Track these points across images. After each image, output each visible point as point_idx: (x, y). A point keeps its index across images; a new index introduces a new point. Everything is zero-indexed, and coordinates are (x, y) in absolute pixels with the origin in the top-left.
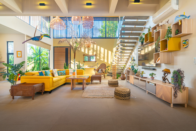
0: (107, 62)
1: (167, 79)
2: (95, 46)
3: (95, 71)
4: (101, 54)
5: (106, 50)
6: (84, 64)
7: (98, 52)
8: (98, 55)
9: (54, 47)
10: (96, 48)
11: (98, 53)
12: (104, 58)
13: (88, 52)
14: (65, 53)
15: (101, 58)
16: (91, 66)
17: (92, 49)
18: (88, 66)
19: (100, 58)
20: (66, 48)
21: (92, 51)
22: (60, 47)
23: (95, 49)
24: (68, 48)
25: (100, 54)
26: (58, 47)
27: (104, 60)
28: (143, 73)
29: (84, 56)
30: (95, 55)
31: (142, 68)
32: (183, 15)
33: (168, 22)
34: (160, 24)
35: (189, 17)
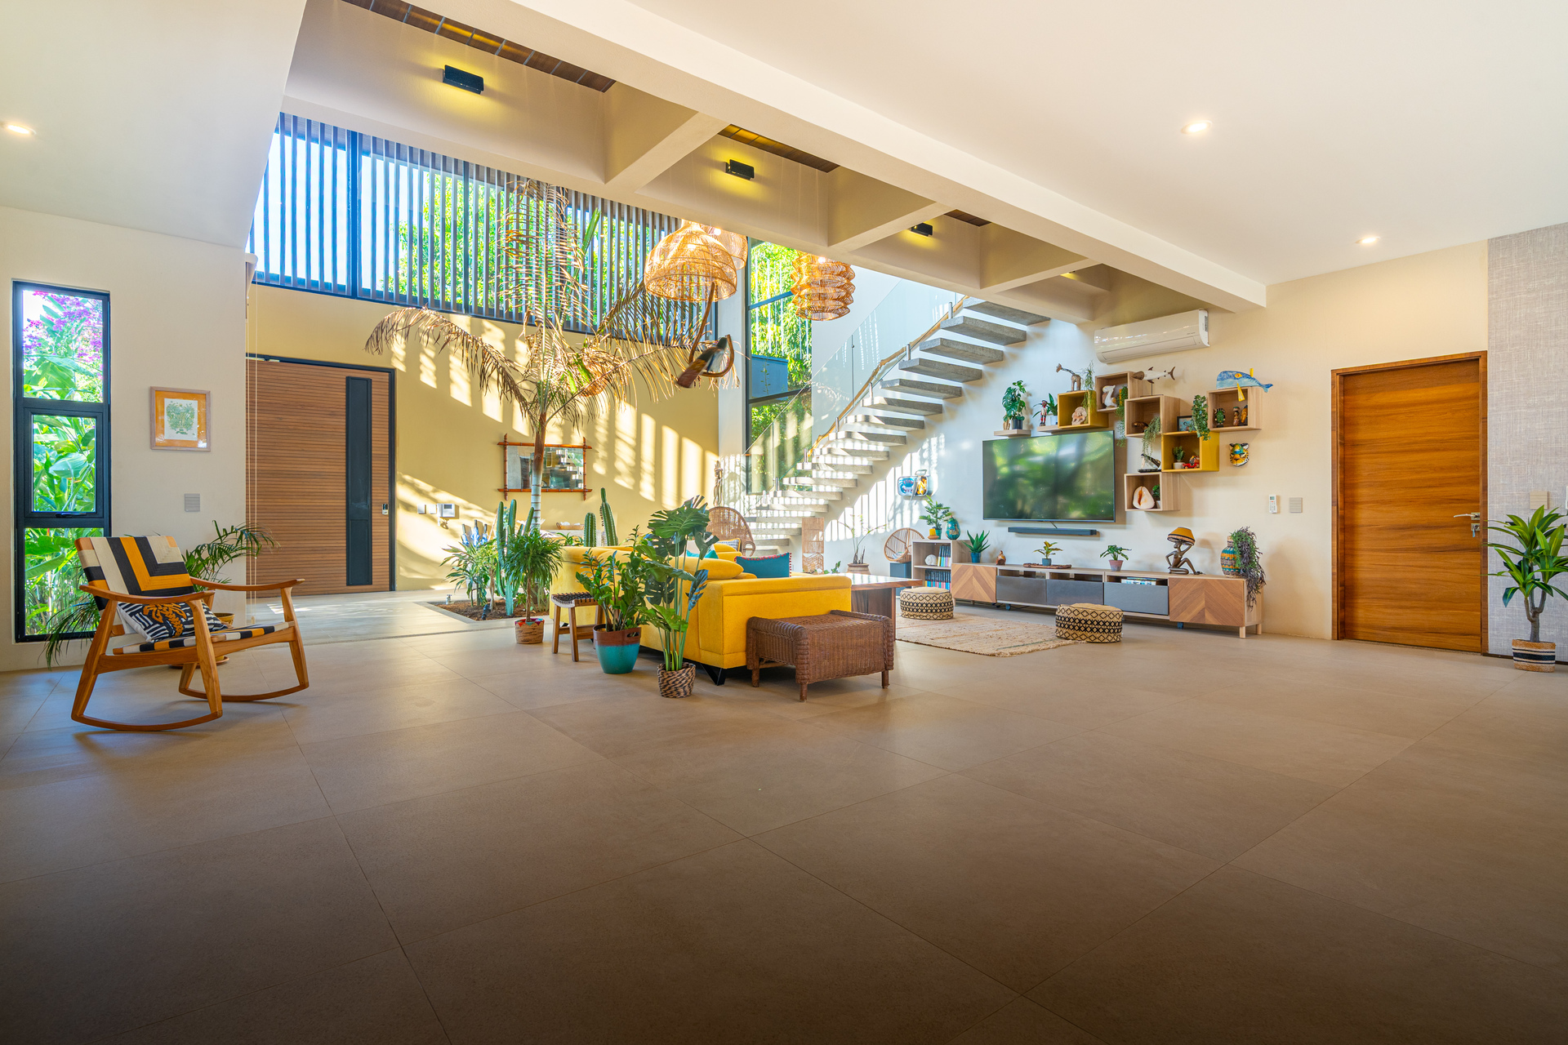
0: (651, 498)
1: (1187, 560)
4: (619, 444)
5: (648, 423)
7: (601, 433)
8: (601, 450)
11: (597, 439)
12: (636, 471)
14: (342, 422)
15: (619, 473)
19: (613, 471)
20: (348, 379)
22: (283, 360)
24: (368, 382)
25: (610, 446)
27: (637, 486)
28: (1048, 548)
29: (505, 449)
30: (585, 447)
31: (1010, 530)
32: (1249, 377)
33: (1171, 373)
34: (1148, 375)
35: (1269, 386)
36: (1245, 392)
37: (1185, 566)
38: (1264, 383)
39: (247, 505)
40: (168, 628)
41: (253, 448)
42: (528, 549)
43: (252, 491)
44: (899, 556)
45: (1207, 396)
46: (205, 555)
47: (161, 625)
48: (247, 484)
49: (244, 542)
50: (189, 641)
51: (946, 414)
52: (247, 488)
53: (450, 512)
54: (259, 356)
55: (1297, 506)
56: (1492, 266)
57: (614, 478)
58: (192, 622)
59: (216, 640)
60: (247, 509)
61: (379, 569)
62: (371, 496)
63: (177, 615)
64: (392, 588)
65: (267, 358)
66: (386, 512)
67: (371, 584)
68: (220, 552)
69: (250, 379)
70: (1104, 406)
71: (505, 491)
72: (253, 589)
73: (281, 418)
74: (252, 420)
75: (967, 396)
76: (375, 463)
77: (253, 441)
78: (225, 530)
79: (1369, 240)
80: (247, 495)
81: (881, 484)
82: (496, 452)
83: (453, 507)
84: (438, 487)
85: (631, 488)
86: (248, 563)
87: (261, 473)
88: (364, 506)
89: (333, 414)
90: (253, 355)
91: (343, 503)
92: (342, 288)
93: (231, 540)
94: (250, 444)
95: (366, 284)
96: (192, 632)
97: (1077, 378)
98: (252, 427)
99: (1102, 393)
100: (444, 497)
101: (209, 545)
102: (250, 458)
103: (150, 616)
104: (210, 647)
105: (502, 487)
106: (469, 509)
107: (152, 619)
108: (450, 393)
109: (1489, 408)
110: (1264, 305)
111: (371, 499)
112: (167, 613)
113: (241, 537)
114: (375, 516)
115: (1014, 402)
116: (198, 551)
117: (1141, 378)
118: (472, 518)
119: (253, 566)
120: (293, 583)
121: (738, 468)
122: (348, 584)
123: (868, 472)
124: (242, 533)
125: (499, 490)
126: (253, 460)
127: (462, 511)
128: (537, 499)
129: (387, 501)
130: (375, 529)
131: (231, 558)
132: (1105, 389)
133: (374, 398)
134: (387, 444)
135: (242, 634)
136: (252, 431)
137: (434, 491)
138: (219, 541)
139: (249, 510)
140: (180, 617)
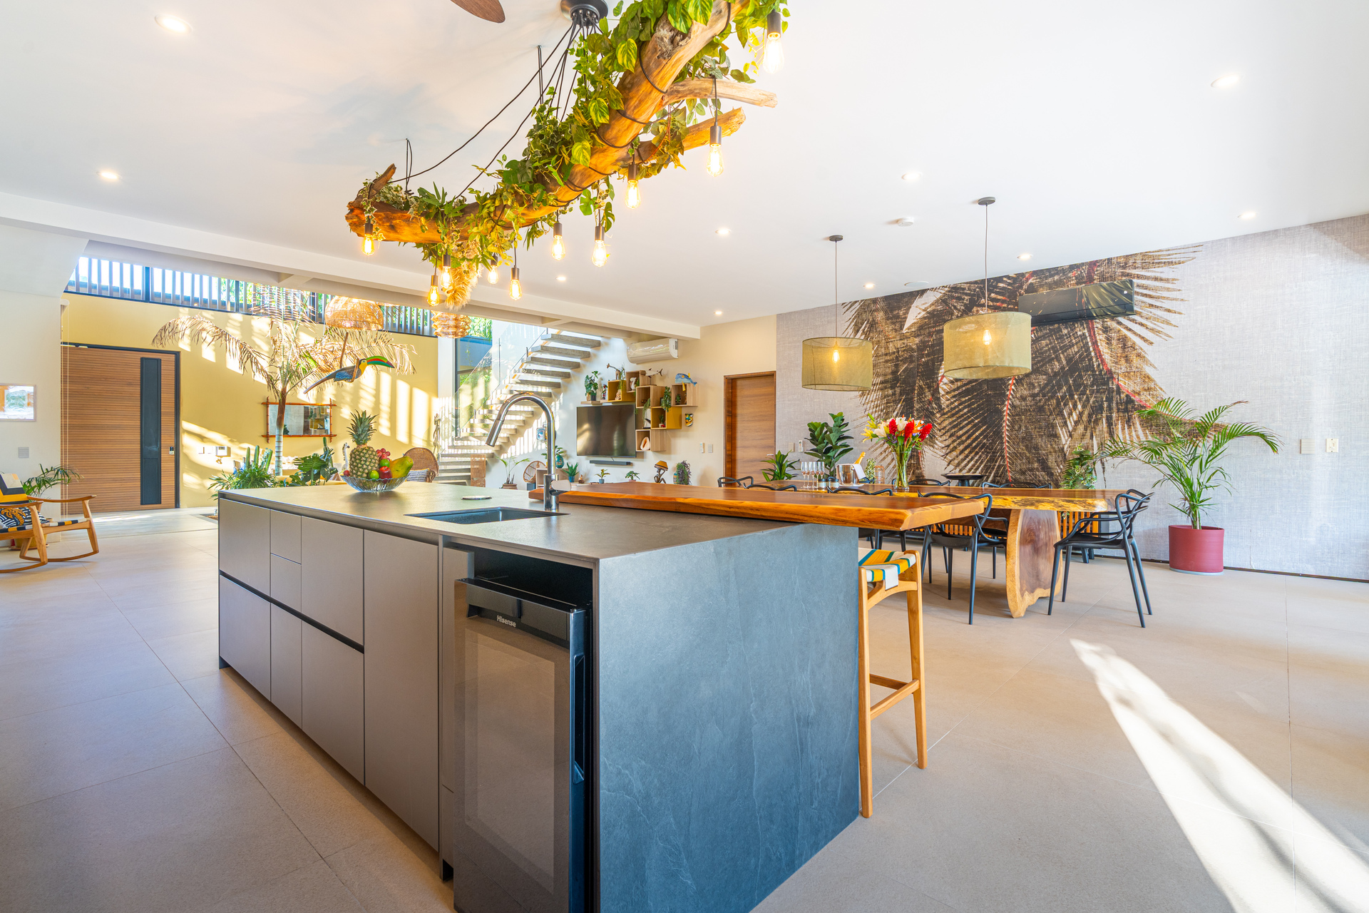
1: (663, 479)
20: (142, 359)
22: (90, 346)
24: (159, 361)
28: (603, 473)
29: (268, 407)
30: (331, 405)
31: (591, 462)
32: (687, 377)
33: (660, 372)
34: (648, 373)
35: (695, 383)
36: (686, 385)
37: (662, 482)
38: (694, 381)
39: (62, 449)
40: (16, 521)
41: (65, 409)
42: (249, 478)
43: (65, 439)
44: (530, 479)
45: (671, 387)
46: (34, 483)
47: (12, 519)
48: (62, 434)
49: (60, 476)
50: (28, 527)
51: (562, 388)
52: (62, 437)
53: (224, 452)
54: (70, 344)
55: (712, 449)
56: (778, 328)
58: (30, 518)
59: (44, 526)
60: (62, 452)
61: (167, 492)
62: (160, 441)
63: (20, 515)
64: (177, 505)
65: (77, 345)
66: (172, 453)
67: (160, 503)
68: (43, 482)
69: (64, 360)
70: (631, 390)
71: (267, 437)
72: (65, 501)
73: (88, 388)
74: (65, 389)
75: (572, 378)
76: (163, 418)
77: (65, 404)
78: (47, 469)
79: (719, 313)
80: (62, 442)
81: (530, 430)
82: (261, 408)
83: (226, 448)
86: (62, 490)
87: (72, 427)
88: (155, 449)
89: (130, 384)
90: (66, 343)
91: (138, 447)
92: (138, 293)
93: (51, 475)
94: (64, 406)
95: (157, 288)
96: (30, 523)
97: (619, 373)
98: (65, 394)
99: (630, 382)
101: (36, 478)
102: (64, 416)
103: (5, 515)
104: (41, 529)
105: (263, 433)
107: (6, 517)
108: (225, 366)
109: (777, 400)
110: (699, 338)
111: (161, 444)
112: (14, 514)
113: (57, 473)
114: (163, 455)
115: (591, 384)
116: (29, 482)
117: (645, 375)
119: (66, 492)
120: (90, 498)
121: (450, 415)
122: (142, 504)
123: (522, 424)
124: (58, 471)
125: (263, 436)
126: (65, 417)
127: (233, 451)
128: (279, 444)
129: (173, 444)
130: (163, 465)
131: (51, 485)
132: (632, 379)
133: (163, 372)
134: (173, 405)
135: (59, 523)
136: (65, 397)
138: (43, 476)
139: (63, 452)
140: (22, 516)
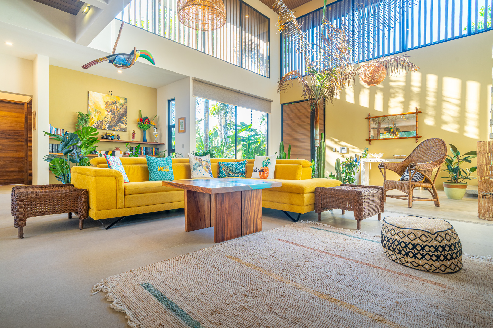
2: (416, 76)
3: (383, 170)
4: (445, 105)
6: (367, 150)
7: (431, 99)
8: (431, 111)
9: (282, 105)
10: (419, 84)
11: (427, 105)
13: (386, 105)
14: (310, 119)
15: (446, 123)
16: (394, 157)
17: (400, 91)
18: (381, 155)
19: (440, 121)
21: (403, 100)
22: (296, 102)
23: (416, 89)
25: (438, 108)
26: (291, 103)
27: (462, 130)
29: (370, 120)
30: (417, 113)
53: (345, 151)
57: (441, 126)
71: (369, 140)
83: (346, 148)
84: (341, 140)
85: (456, 132)
91: (310, 148)
100: (343, 143)
105: (368, 138)
106: (354, 148)
108: (345, 100)
118: (354, 152)
125: (367, 140)
127: (350, 149)
137: (339, 142)
